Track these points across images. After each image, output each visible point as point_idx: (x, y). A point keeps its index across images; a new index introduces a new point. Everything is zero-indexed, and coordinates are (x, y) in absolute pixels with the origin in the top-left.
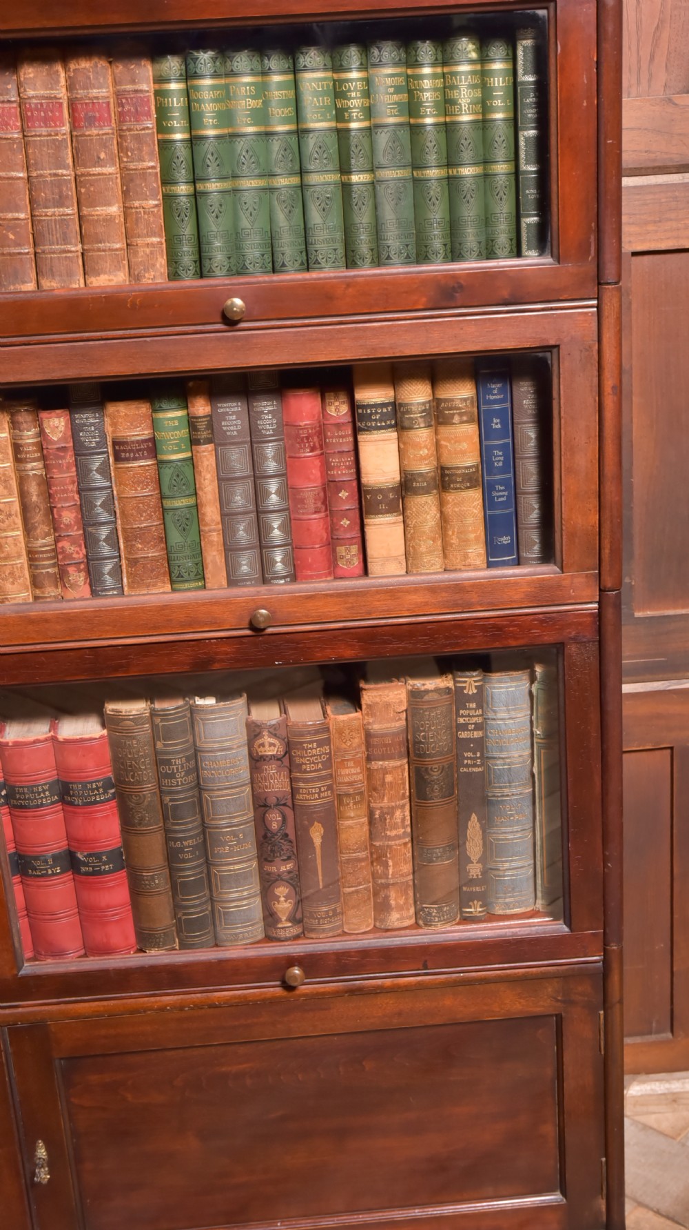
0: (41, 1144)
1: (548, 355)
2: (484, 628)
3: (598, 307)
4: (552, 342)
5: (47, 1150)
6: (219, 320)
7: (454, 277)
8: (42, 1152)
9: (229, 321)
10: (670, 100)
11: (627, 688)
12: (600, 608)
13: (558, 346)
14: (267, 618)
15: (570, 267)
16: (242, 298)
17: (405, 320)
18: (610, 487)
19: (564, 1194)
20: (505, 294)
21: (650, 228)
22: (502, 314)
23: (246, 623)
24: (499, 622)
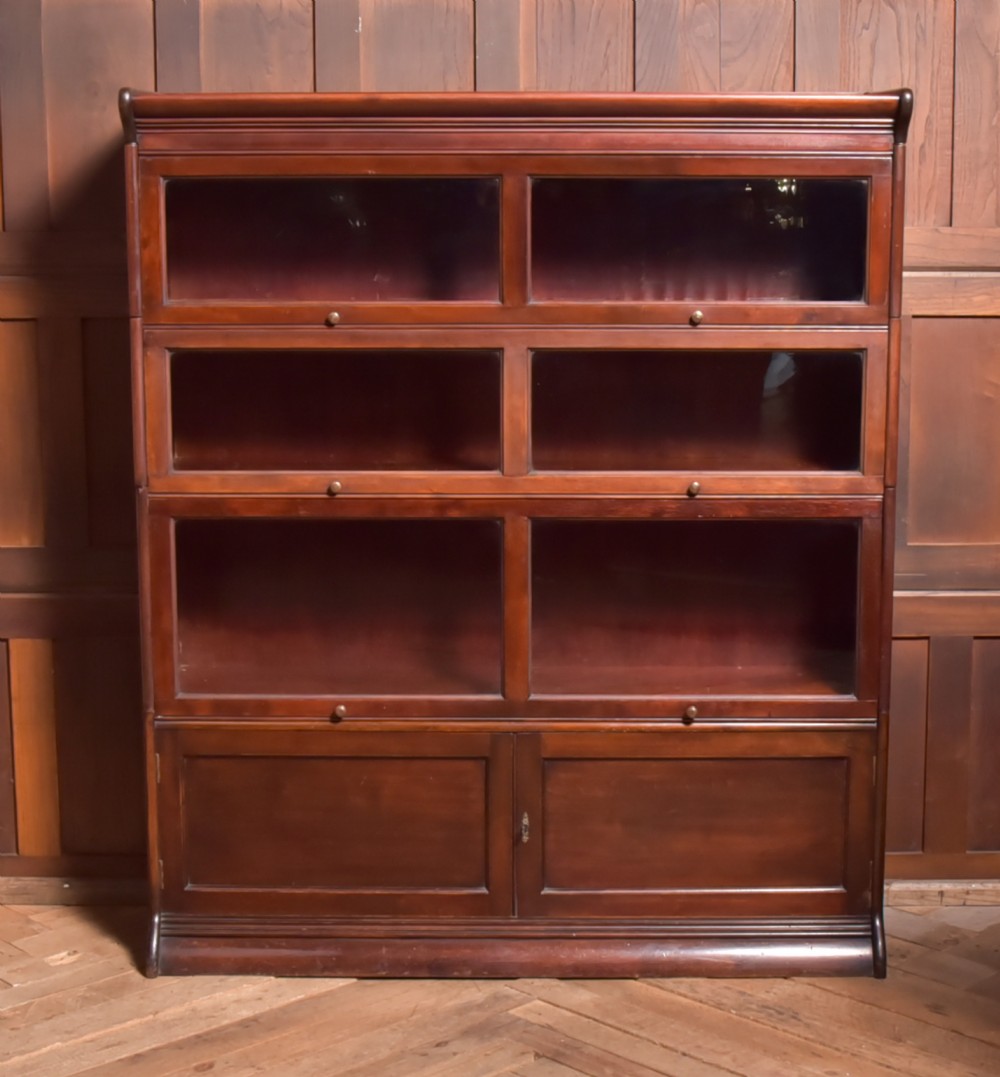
0: (526, 815)
1: (861, 354)
2: (817, 505)
3: (889, 329)
4: (863, 346)
5: (529, 820)
6: (687, 321)
7: (813, 309)
8: (526, 821)
9: (693, 323)
10: (937, 230)
11: (896, 594)
12: (884, 499)
13: (865, 349)
14: (699, 489)
15: (874, 308)
16: (702, 312)
17: (787, 330)
18: (891, 427)
19: (845, 887)
20: (839, 319)
21: (924, 302)
22: (837, 329)
23: (685, 491)
24: (826, 502)
